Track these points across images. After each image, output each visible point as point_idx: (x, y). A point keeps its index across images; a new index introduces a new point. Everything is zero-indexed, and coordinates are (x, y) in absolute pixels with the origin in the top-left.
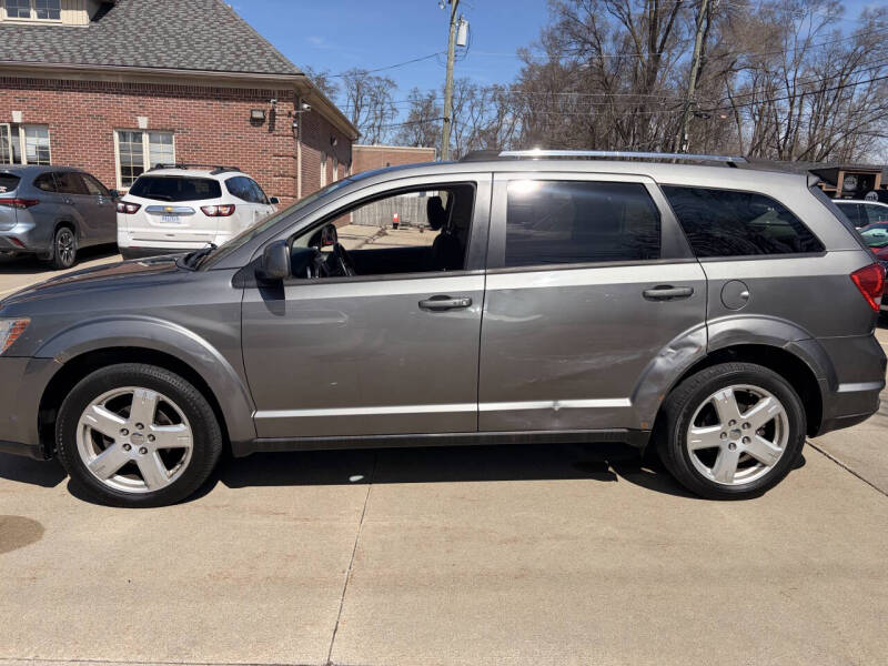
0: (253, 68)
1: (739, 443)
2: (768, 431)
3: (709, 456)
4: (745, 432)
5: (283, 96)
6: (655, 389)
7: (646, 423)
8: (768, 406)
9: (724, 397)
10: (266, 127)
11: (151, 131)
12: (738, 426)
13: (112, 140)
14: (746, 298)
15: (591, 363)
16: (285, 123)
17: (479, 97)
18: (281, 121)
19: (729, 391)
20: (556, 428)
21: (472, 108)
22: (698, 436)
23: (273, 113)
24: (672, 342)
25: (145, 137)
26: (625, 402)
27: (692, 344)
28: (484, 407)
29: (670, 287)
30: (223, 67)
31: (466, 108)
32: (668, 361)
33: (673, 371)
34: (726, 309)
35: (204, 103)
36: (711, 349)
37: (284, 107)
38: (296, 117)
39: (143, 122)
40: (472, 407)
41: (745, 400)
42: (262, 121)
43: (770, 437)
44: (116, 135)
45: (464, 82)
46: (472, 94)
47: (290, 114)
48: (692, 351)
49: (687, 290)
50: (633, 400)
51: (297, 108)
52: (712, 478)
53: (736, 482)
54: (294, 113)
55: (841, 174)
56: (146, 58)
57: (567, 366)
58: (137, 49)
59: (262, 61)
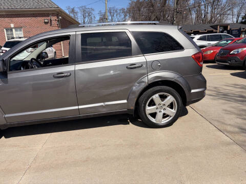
0: (43, 7)
1: (162, 110)
2: (171, 106)
3: (154, 115)
4: (164, 107)
5: (53, 15)
6: (133, 97)
7: (132, 107)
8: (170, 99)
9: (156, 97)
10: (49, 24)
11: (15, 28)
12: (162, 105)
13: (4, 32)
14: (160, 66)
15: (114, 90)
16: (55, 23)
17: (119, 12)
18: (53, 22)
19: (157, 95)
20: (104, 111)
21: (117, 15)
22: (149, 109)
23: (51, 20)
24: (137, 82)
25: (14, 30)
26: (125, 101)
27: (143, 82)
28: (81, 107)
29: (134, 64)
30: (34, 7)
31: (115, 16)
32: (137, 88)
33: (138, 91)
34: (154, 70)
35: (30, 18)
36: (149, 83)
37: (54, 18)
38: (58, 21)
39: (12, 26)
40: (76, 107)
41: (163, 97)
42: (48, 22)
43: (172, 108)
44: (5, 30)
45: (113, 8)
46: (116, 11)
47: (56, 20)
48: (143, 84)
49: (140, 65)
50: (127, 100)
51: (58, 18)
52: (155, 122)
53: (162, 122)
54: (57, 20)
55: (218, 27)
56: (11, 6)
57: (106, 92)
58: (8, 4)
59: (46, 4)
